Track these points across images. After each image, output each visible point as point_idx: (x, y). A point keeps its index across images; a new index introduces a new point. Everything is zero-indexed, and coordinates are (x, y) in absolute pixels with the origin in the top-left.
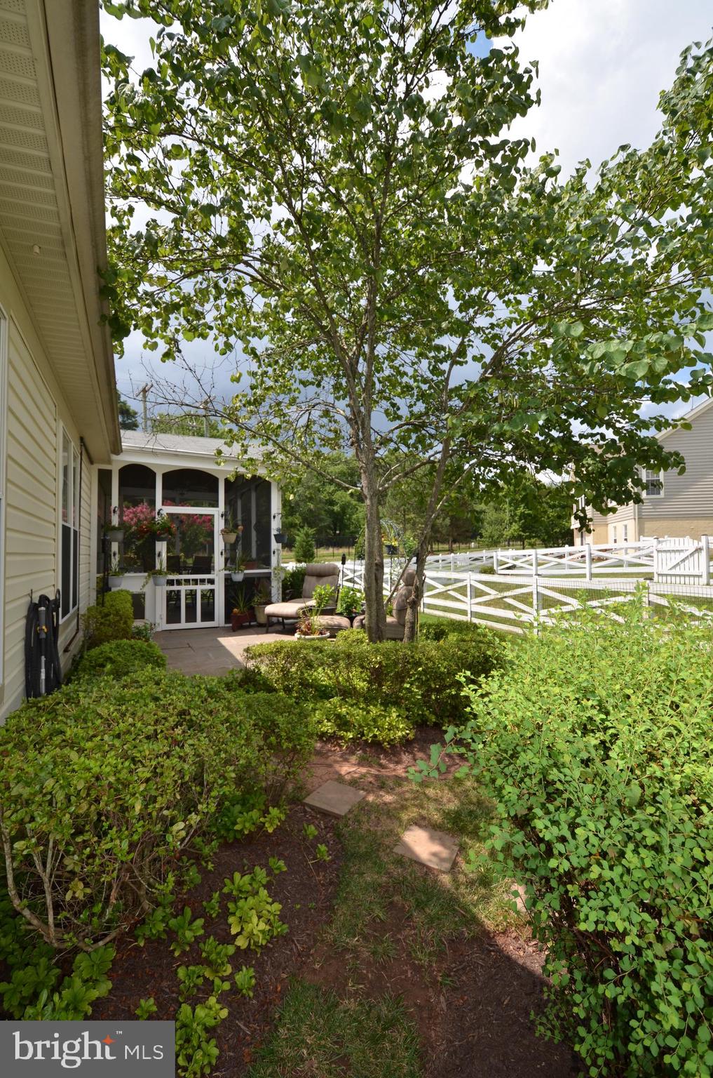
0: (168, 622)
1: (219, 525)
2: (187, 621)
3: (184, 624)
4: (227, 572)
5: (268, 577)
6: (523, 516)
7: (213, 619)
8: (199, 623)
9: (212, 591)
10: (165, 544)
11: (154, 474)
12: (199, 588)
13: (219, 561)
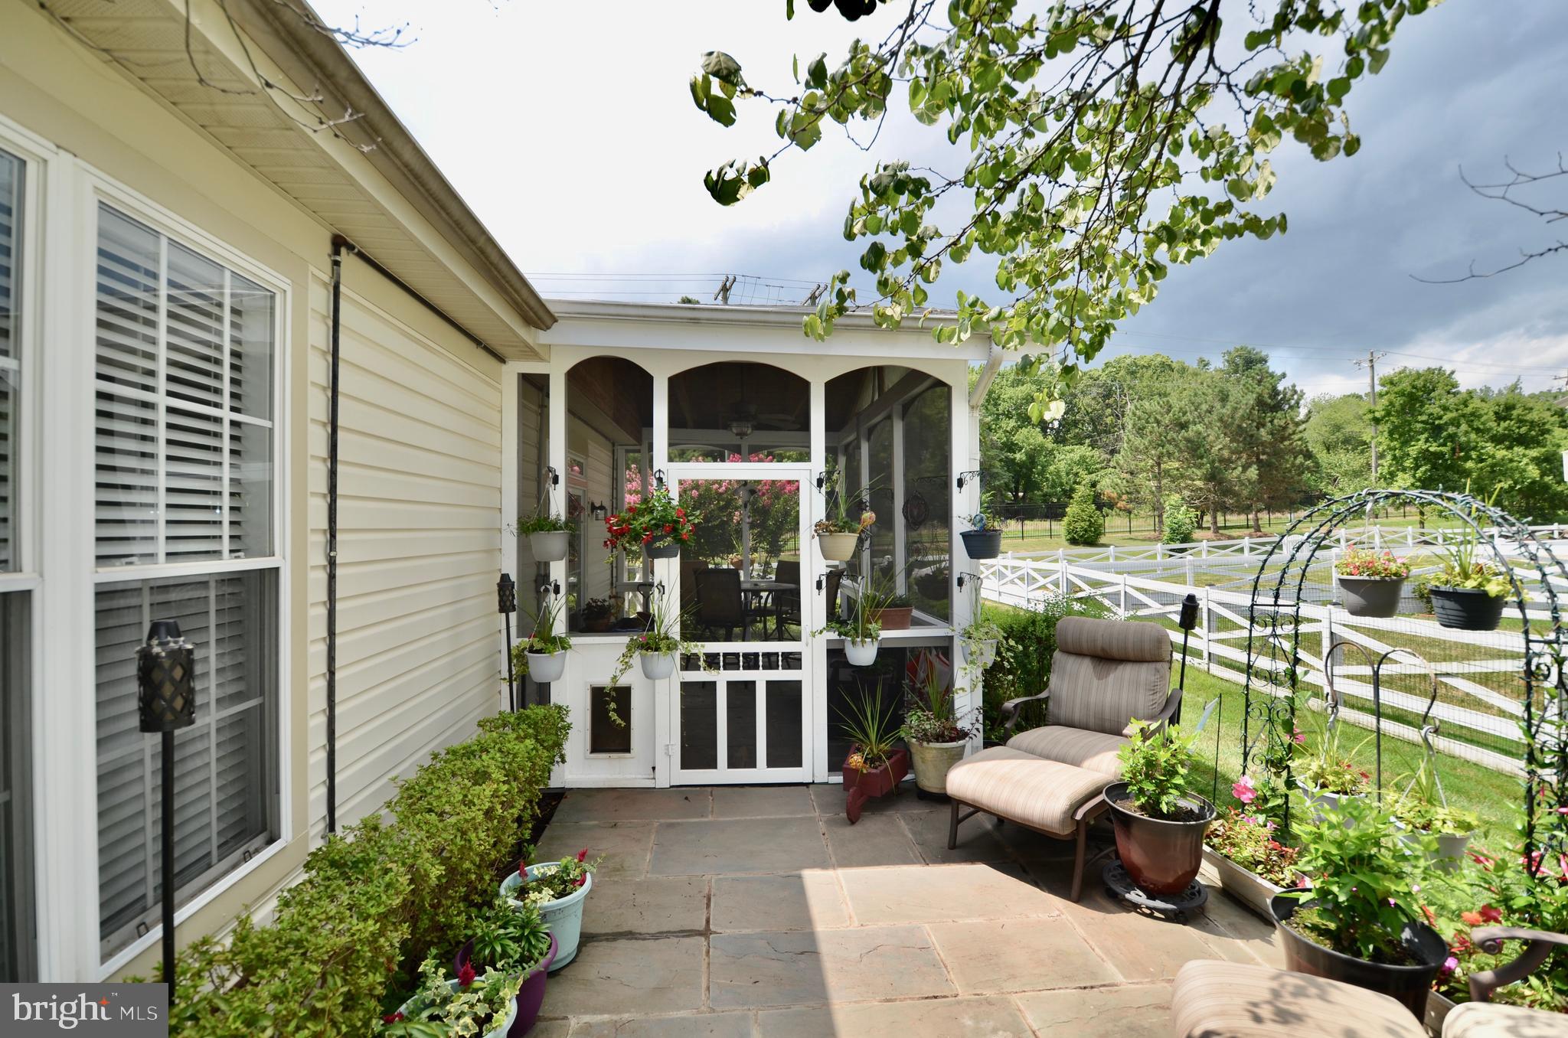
0: (685, 765)
1: (812, 507)
2: (732, 764)
3: (723, 774)
4: (834, 636)
5: (944, 649)
6: (1426, 456)
7: (796, 761)
8: (762, 772)
9: (797, 685)
10: (675, 563)
11: (647, 380)
12: (761, 677)
13: (813, 605)
